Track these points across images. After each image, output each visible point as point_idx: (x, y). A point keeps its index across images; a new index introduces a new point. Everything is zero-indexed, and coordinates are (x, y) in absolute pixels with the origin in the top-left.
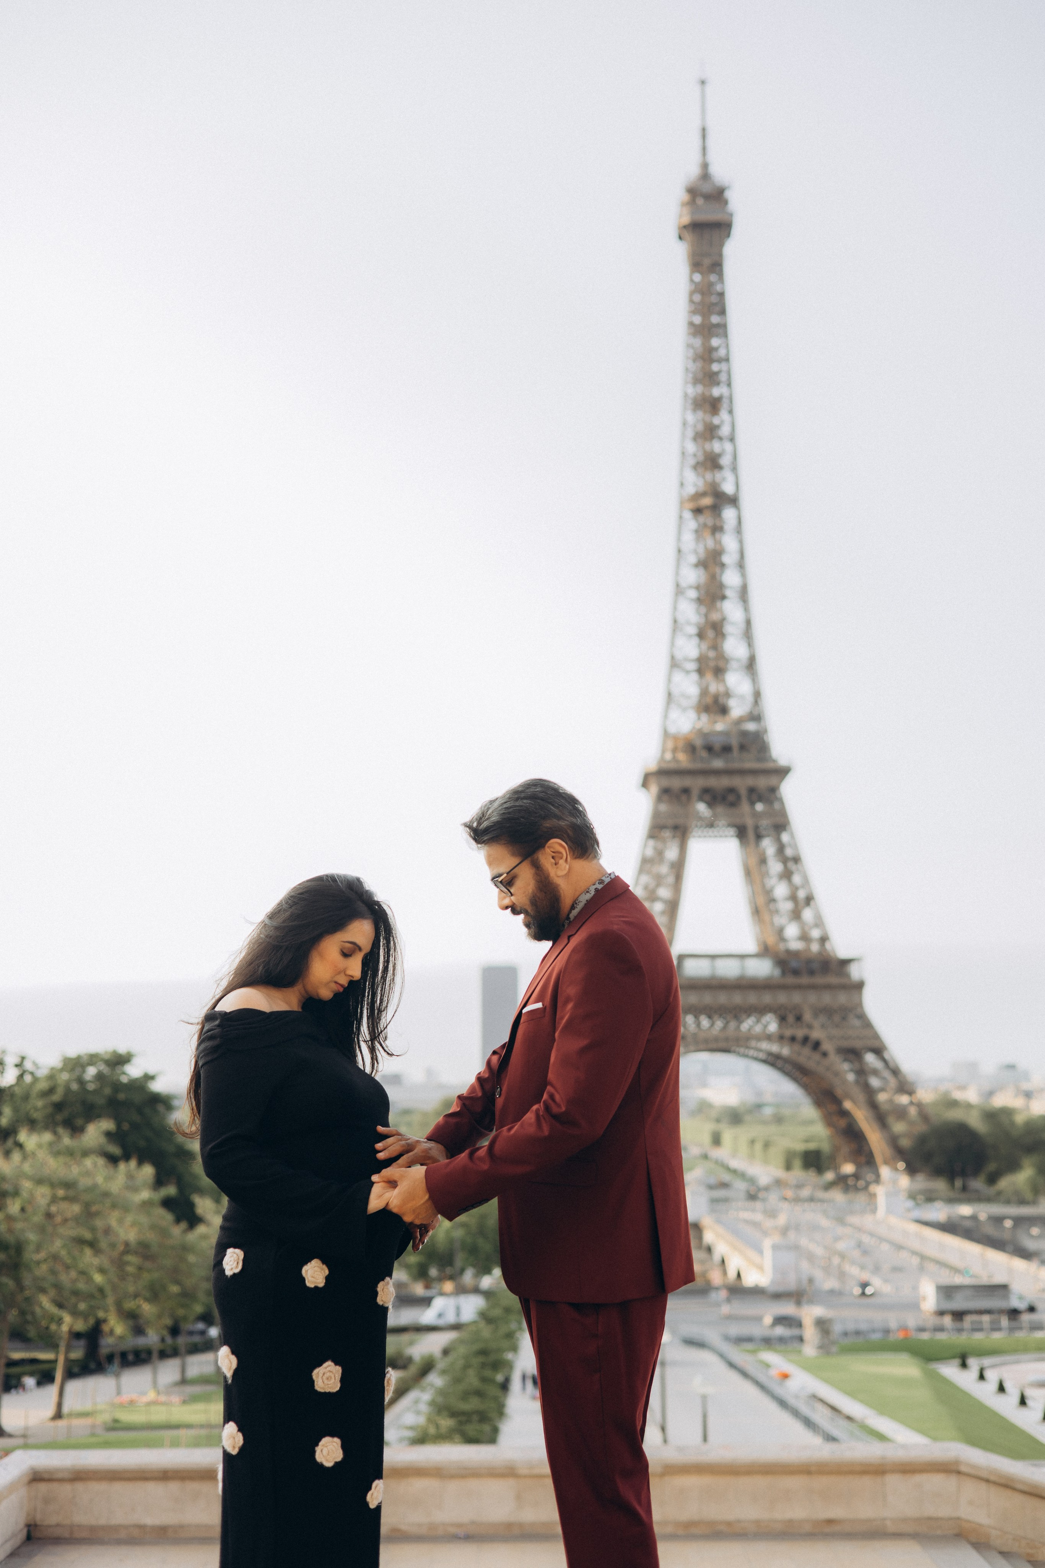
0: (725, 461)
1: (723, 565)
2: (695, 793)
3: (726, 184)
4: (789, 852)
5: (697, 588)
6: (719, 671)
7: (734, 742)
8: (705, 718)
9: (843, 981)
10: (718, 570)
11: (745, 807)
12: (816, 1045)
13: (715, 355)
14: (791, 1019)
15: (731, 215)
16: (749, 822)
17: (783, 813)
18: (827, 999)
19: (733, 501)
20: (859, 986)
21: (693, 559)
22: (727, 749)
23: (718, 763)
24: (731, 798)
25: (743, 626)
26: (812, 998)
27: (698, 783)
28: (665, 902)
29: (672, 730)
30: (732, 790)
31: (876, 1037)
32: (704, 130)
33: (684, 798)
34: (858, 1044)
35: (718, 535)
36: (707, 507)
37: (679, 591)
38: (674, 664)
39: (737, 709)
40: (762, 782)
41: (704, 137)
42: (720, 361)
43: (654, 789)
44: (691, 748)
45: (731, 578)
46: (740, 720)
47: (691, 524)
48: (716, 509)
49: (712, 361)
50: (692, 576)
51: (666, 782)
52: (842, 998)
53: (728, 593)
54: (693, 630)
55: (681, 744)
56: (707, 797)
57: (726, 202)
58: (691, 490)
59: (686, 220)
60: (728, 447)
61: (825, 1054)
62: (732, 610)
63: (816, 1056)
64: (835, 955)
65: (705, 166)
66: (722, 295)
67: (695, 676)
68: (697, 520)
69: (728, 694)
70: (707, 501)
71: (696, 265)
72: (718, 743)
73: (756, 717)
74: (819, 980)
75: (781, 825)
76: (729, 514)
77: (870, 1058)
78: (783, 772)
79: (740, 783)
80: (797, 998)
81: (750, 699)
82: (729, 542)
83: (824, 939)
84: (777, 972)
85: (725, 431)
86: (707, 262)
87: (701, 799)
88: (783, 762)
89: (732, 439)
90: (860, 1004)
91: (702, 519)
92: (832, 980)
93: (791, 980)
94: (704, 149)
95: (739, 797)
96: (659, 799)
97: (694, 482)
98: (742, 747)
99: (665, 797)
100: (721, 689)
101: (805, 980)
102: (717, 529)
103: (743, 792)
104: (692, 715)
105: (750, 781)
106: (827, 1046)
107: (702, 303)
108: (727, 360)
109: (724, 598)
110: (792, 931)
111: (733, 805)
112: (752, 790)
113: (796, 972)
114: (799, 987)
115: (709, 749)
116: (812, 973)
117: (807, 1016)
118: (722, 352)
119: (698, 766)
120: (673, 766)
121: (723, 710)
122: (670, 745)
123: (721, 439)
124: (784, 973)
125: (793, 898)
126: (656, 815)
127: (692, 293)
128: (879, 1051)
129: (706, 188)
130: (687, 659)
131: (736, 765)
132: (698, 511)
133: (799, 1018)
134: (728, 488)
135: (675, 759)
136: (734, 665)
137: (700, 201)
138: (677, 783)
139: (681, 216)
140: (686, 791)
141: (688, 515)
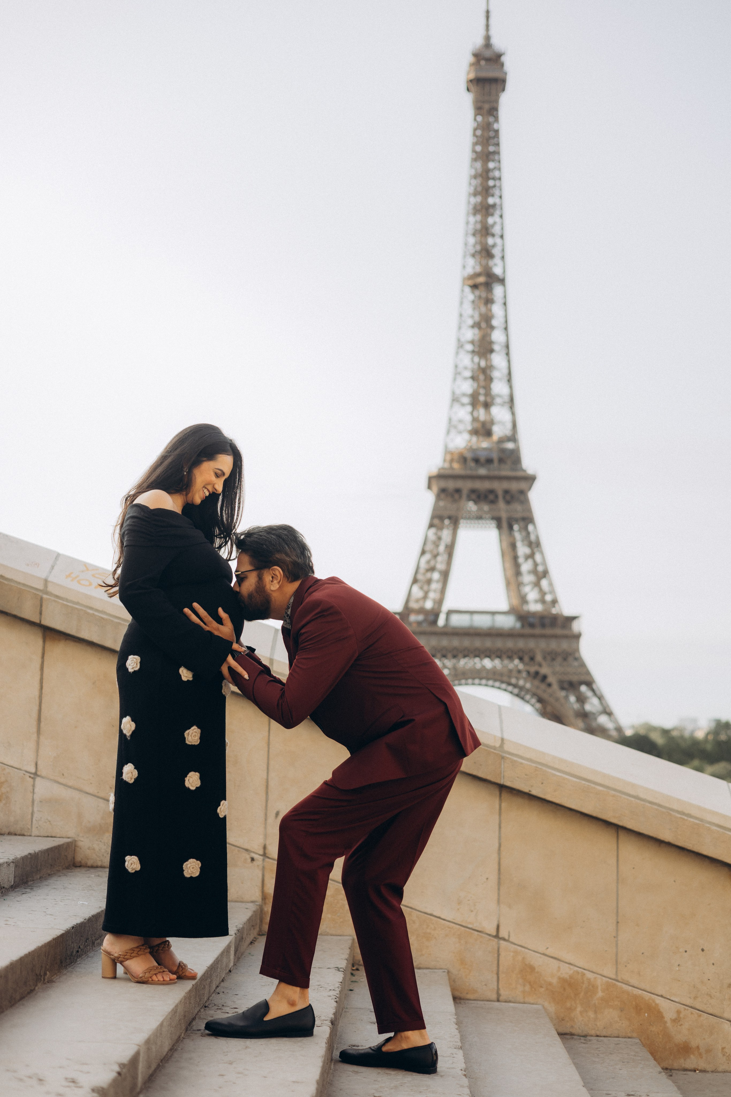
0: (496, 252)
1: (492, 328)
2: (465, 492)
3: (503, 51)
4: (533, 537)
5: (472, 342)
6: (487, 406)
7: (495, 456)
8: (474, 439)
9: (565, 632)
10: (489, 330)
11: (501, 504)
12: (544, 678)
13: (491, 175)
14: (526, 659)
15: (506, 74)
16: (504, 515)
17: (529, 510)
18: (553, 645)
19: (502, 281)
20: (577, 637)
21: (470, 322)
22: (489, 461)
23: (482, 471)
24: (491, 497)
25: (505, 371)
26: (543, 644)
27: (466, 486)
28: (441, 572)
29: (452, 446)
30: (492, 491)
31: (588, 673)
32: (488, 12)
33: (456, 496)
34: (575, 679)
35: (489, 306)
36: (481, 284)
37: (460, 346)
38: (455, 399)
39: (498, 431)
40: (514, 486)
41: (488, 17)
42: (494, 179)
43: (435, 488)
44: (463, 459)
45: (497, 336)
46: (501, 441)
47: (470, 296)
48: (488, 286)
49: (488, 178)
50: (470, 334)
51: (443, 484)
52: (565, 645)
53: (496, 347)
54: (468, 374)
55: (456, 457)
56: (474, 496)
57: (502, 65)
58: (470, 270)
59: (472, 76)
60: (498, 241)
61: (550, 685)
62: (498, 360)
63: (543, 686)
64: (562, 614)
65: (488, 38)
66: (497, 132)
67: (469, 408)
68: (473, 292)
69: (492, 422)
70: (482, 279)
71: (479, 109)
72: (483, 456)
73: (513, 438)
74: (548, 631)
75: (528, 519)
76: (498, 290)
77: (583, 688)
78: (531, 479)
79: (499, 486)
80: (531, 644)
81: (509, 426)
82: (497, 309)
83: (554, 602)
84: (518, 625)
85: (497, 230)
86: (487, 106)
87: (469, 499)
88: (530, 471)
89: (502, 237)
90: (577, 650)
91: (477, 292)
92: (558, 631)
93: (528, 631)
94: (487, 26)
95: (496, 497)
96: (438, 497)
97: (472, 266)
98: (501, 461)
99: (443, 496)
100: (488, 418)
101: (538, 631)
102: (489, 301)
103: (500, 493)
104: (466, 436)
105: (505, 485)
106: (551, 679)
107: (482, 135)
108: (500, 179)
109: (492, 351)
110: (532, 595)
111: (493, 502)
112: (506, 492)
113: (532, 625)
114: (533, 636)
115: (477, 460)
116: (543, 625)
117: (539, 658)
118: (496, 174)
119: (469, 472)
120: (449, 472)
121: (488, 433)
122: (448, 457)
123: (493, 235)
124: (523, 626)
125: (534, 571)
126: (435, 508)
127: (475, 130)
128: (590, 684)
129: (488, 54)
130: (464, 395)
131: (496, 473)
132: (475, 287)
133: (532, 659)
134: (497, 271)
135: (451, 468)
136: (498, 400)
137: (483, 63)
138: (451, 485)
139: (468, 73)
140: (458, 491)
141: (467, 290)
